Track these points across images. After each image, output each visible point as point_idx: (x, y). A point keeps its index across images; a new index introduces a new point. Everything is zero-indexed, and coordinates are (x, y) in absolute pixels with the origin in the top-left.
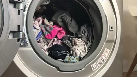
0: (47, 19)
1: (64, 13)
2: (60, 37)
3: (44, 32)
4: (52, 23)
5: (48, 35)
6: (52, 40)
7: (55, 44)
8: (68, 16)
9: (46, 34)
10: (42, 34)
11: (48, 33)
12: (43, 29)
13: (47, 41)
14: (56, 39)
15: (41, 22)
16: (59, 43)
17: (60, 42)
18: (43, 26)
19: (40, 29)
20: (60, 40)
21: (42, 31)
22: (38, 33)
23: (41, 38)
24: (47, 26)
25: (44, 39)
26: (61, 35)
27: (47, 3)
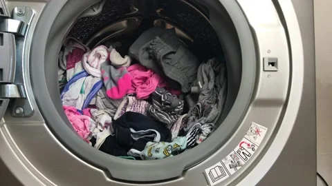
0: (117, 51)
1: (158, 38)
2: (141, 94)
3: (106, 82)
4: (127, 59)
5: (112, 89)
6: (124, 102)
7: (132, 110)
8: (165, 44)
9: (108, 88)
10: (101, 88)
11: (113, 85)
12: (106, 75)
13: (111, 103)
14: (131, 99)
15: (103, 60)
16: (141, 108)
17: (143, 106)
18: (108, 67)
19: (99, 76)
20: (144, 100)
21: (103, 79)
22: (92, 85)
23: (99, 98)
24: (116, 67)
25: (104, 100)
26: (144, 88)
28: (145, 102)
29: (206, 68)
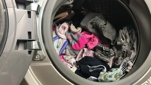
0: (74, 25)
1: (96, 17)
2: (91, 47)
3: (71, 41)
4: (80, 29)
5: (75, 45)
6: (81, 51)
7: (86, 55)
8: (101, 20)
9: (73, 44)
10: (68, 45)
11: (76, 43)
12: (70, 37)
13: (74, 53)
14: (86, 49)
15: (66, 30)
16: (91, 54)
17: (92, 53)
18: (69, 33)
19: (65, 38)
20: (92, 50)
21: (68, 40)
22: (62, 43)
23: (67, 50)
24: (74, 33)
25: (70, 51)
26: (92, 43)
27: (70, 2)
28: (92, 51)
29: (124, 32)
